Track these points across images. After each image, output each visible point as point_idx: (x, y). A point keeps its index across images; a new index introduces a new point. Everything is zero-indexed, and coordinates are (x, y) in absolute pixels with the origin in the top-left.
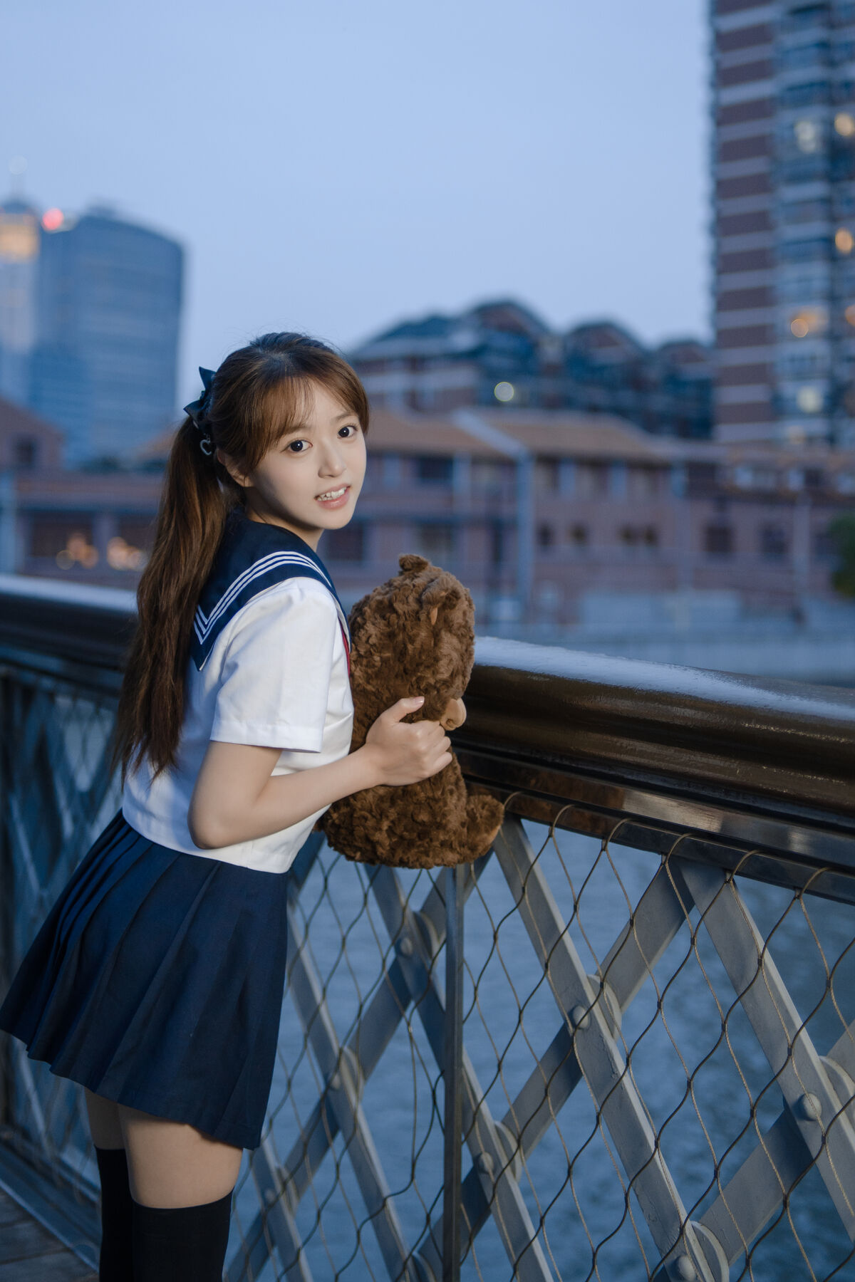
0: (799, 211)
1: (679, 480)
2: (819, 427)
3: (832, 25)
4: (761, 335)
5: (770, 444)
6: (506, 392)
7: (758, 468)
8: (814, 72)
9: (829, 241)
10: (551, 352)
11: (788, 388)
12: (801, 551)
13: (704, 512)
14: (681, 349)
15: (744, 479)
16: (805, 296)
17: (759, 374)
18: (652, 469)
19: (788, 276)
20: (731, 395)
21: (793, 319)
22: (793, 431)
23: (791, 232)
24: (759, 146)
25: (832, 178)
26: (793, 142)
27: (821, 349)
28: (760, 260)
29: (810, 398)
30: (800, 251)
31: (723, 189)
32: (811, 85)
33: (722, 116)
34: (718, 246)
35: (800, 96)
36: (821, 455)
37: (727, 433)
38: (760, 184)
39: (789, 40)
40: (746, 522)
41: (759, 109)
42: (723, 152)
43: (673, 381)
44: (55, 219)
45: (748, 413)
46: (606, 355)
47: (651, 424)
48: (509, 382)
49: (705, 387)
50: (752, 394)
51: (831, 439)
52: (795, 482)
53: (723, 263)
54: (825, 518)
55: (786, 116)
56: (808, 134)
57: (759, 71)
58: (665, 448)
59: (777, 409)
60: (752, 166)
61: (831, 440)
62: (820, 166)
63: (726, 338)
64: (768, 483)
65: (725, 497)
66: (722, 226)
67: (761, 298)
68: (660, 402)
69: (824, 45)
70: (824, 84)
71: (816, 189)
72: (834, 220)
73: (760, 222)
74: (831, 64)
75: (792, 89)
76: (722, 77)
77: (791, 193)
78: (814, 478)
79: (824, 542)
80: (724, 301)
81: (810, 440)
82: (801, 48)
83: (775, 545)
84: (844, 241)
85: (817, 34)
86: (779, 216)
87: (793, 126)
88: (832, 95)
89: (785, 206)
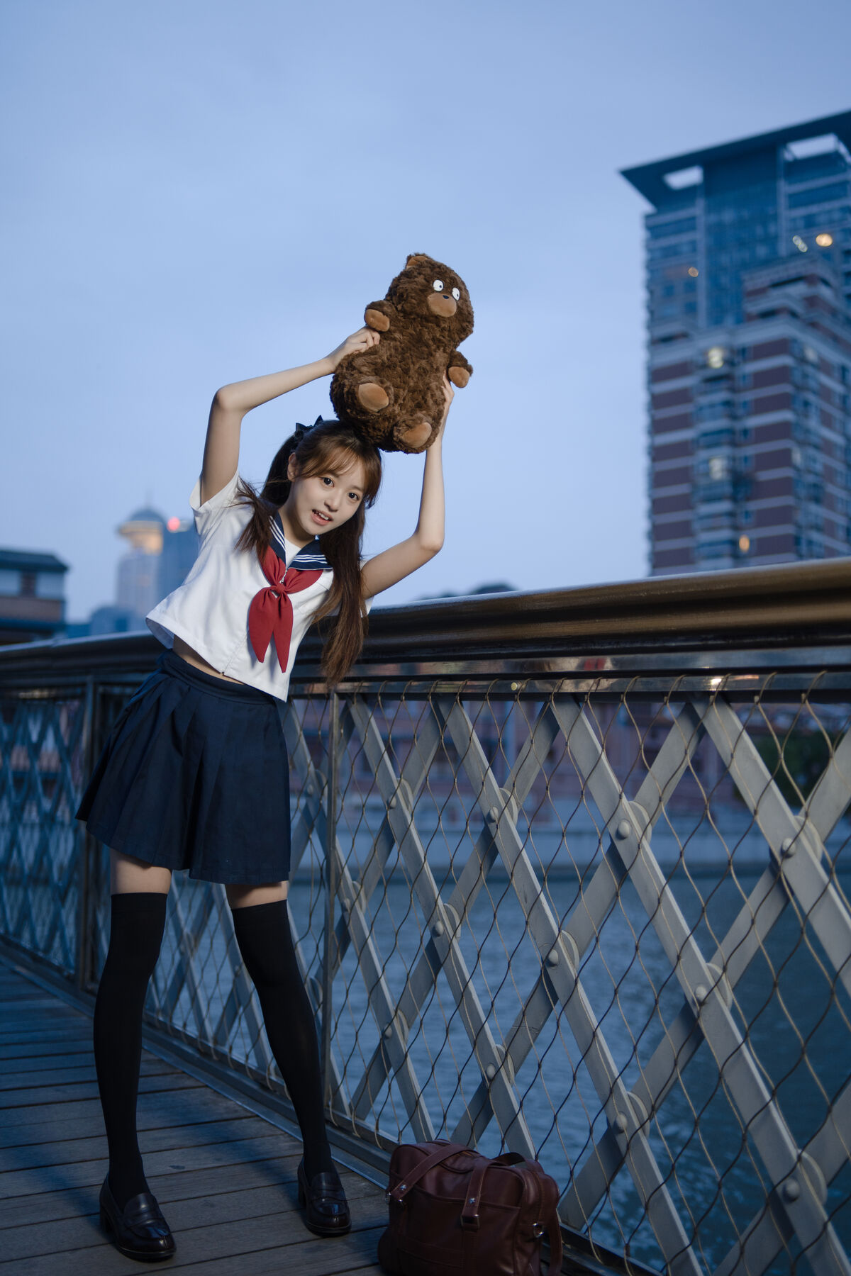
0: (712, 522)
3: (733, 390)
8: (723, 423)
9: (734, 543)
12: (712, 769)
23: (705, 537)
24: (683, 475)
25: (734, 498)
26: (707, 473)
28: (683, 557)
30: (711, 551)
31: (657, 506)
32: (720, 432)
33: (656, 453)
34: (653, 546)
35: (712, 440)
38: (684, 503)
39: (704, 400)
41: (683, 449)
42: (657, 479)
53: (657, 559)
55: (703, 454)
56: (718, 467)
57: (683, 422)
60: (678, 490)
62: (728, 490)
65: (656, 727)
66: (657, 533)
69: (727, 404)
70: (730, 431)
71: (725, 506)
72: (736, 528)
73: (684, 529)
74: (734, 417)
75: (705, 434)
76: (657, 427)
77: (705, 509)
82: (712, 406)
84: (744, 544)
85: (722, 396)
86: (696, 526)
87: (707, 461)
88: (733, 438)
89: (702, 518)
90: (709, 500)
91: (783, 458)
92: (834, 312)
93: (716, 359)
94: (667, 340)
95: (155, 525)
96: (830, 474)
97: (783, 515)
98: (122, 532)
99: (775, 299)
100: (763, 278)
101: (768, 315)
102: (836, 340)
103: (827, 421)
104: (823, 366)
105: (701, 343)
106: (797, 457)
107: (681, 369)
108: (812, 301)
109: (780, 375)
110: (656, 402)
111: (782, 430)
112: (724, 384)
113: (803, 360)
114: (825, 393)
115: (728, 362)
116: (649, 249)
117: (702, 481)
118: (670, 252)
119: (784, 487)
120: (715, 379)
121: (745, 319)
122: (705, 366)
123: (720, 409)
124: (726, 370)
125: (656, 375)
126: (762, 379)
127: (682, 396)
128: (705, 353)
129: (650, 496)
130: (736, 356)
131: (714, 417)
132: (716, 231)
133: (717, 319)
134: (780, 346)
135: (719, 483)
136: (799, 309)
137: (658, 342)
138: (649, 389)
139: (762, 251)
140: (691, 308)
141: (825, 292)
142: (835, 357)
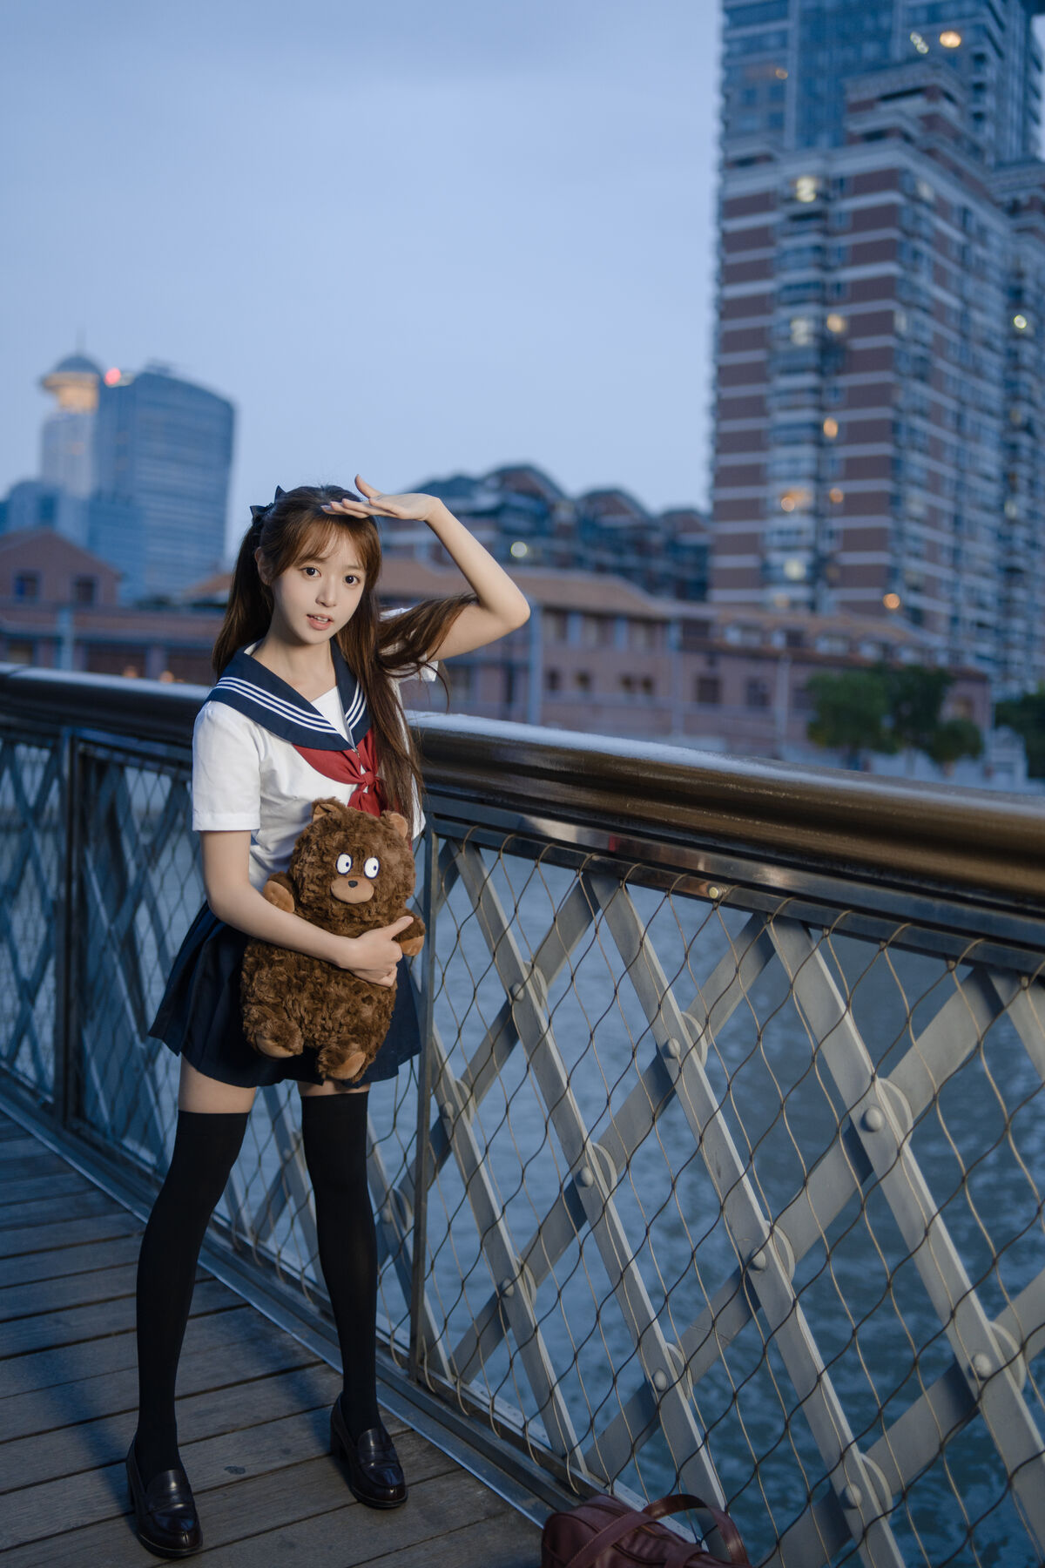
0: (791, 399)
1: (675, 634)
2: (802, 593)
3: (826, 232)
4: (754, 509)
5: (758, 606)
6: (522, 549)
7: (746, 628)
8: (811, 274)
9: (818, 427)
10: (565, 515)
11: (775, 558)
12: (781, 704)
13: (697, 665)
14: (682, 518)
15: (733, 637)
16: (794, 477)
17: (751, 544)
18: (653, 623)
19: (780, 457)
20: (724, 562)
21: (783, 496)
22: (779, 596)
23: (783, 417)
24: (758, 338)
25: (820, 371)
26: (788, 338)
27: (806, 523)
28: (755, 441)
29: (795, 568)
30: (790, 435)
31: (724, 376)
32: (806, 285)
33: (726, 308)
34: (718, 426)
35: (796, 295)
36: (802, 619)
37: (718, 595)
38: (756, 373)
39: (788, 243)
40: (733, 675)
41: (759, 305)
42: (726, 342)
43: (674, 547)
44: (114, 377)
45: (739, 579)
47: (652, 585)
48: (526, 541)
49: (702, 553)
50: (748, 561)
51: (812, 606)
52: (778, 641)
53: (722, 443)
54: (803, 675)
55: (784, 313)
56: (802, 331)
57: (760, 271)
58: (664, 606)
59: (765, 576)
62: (813, 360)
63: (722, 510)
64: (754, 641)
65: (715, 653)
66: (722, 409)
67: (756, 475)
68: (661, 565)
69: (818, 249)
70: (819, 285)
71: (809, 380)
72: (821, 408)
73: (756, 407)
74: (825, 268)
75: (789, 287)
76: (728, 274)
77: (785, 382)
78: (795, 638)
79: (803, 696)
80: (722, 477)
81: (793, 604)
82: (799, 250)
83: (758, 697)
84: (831, 428)
85: (813, 239)
86: (773, 403)
87: (789, 322)
88: (825, 295)
89: (779, 393)
90: (790, 371)
91: (884, 323)
92: (957, 137)
93: (806, 191)
94: (745, 162)
95: (90, 377)
96: (940, 345)
97: (879, 395)
98: (47, 386)
99: (884, 117)
100: (872, 87)
101: (875, 136)
102: (958, 173)
103: (940, 278)
104: (940, 207)
105: (789, 169)
106: (902, 322)
107: (761, 202)
108: (931, 122)
109: (886, 215)
110: (729, 242)
111: (884, 287)
112: (814, 224)
113: (916, 199)
114: (940, 242)
115: (821, 196)
116: (727, 41)
117: (782, 347)
118: (754, 45)
119: (883, 359)
120: (805, 217)
121: (845, 140)
122: (792, 199)
123: (809, 257)
124: (819, 206)
125: (729, 208)
126: (863, 220)
127: (761, 237)
128: (792, 182)
129: (715, 361)
130: (833, 187)
131: (802, 267)
132: (813, 20)
133: (808, 140)
134: (888, 179)
135: (803, 351)
136: (913, 130)
137: (734, 165)
138: (719, 223)
139: (871, 50)
140: (776, 122)
141: (948, 110)
142: (956, 196)
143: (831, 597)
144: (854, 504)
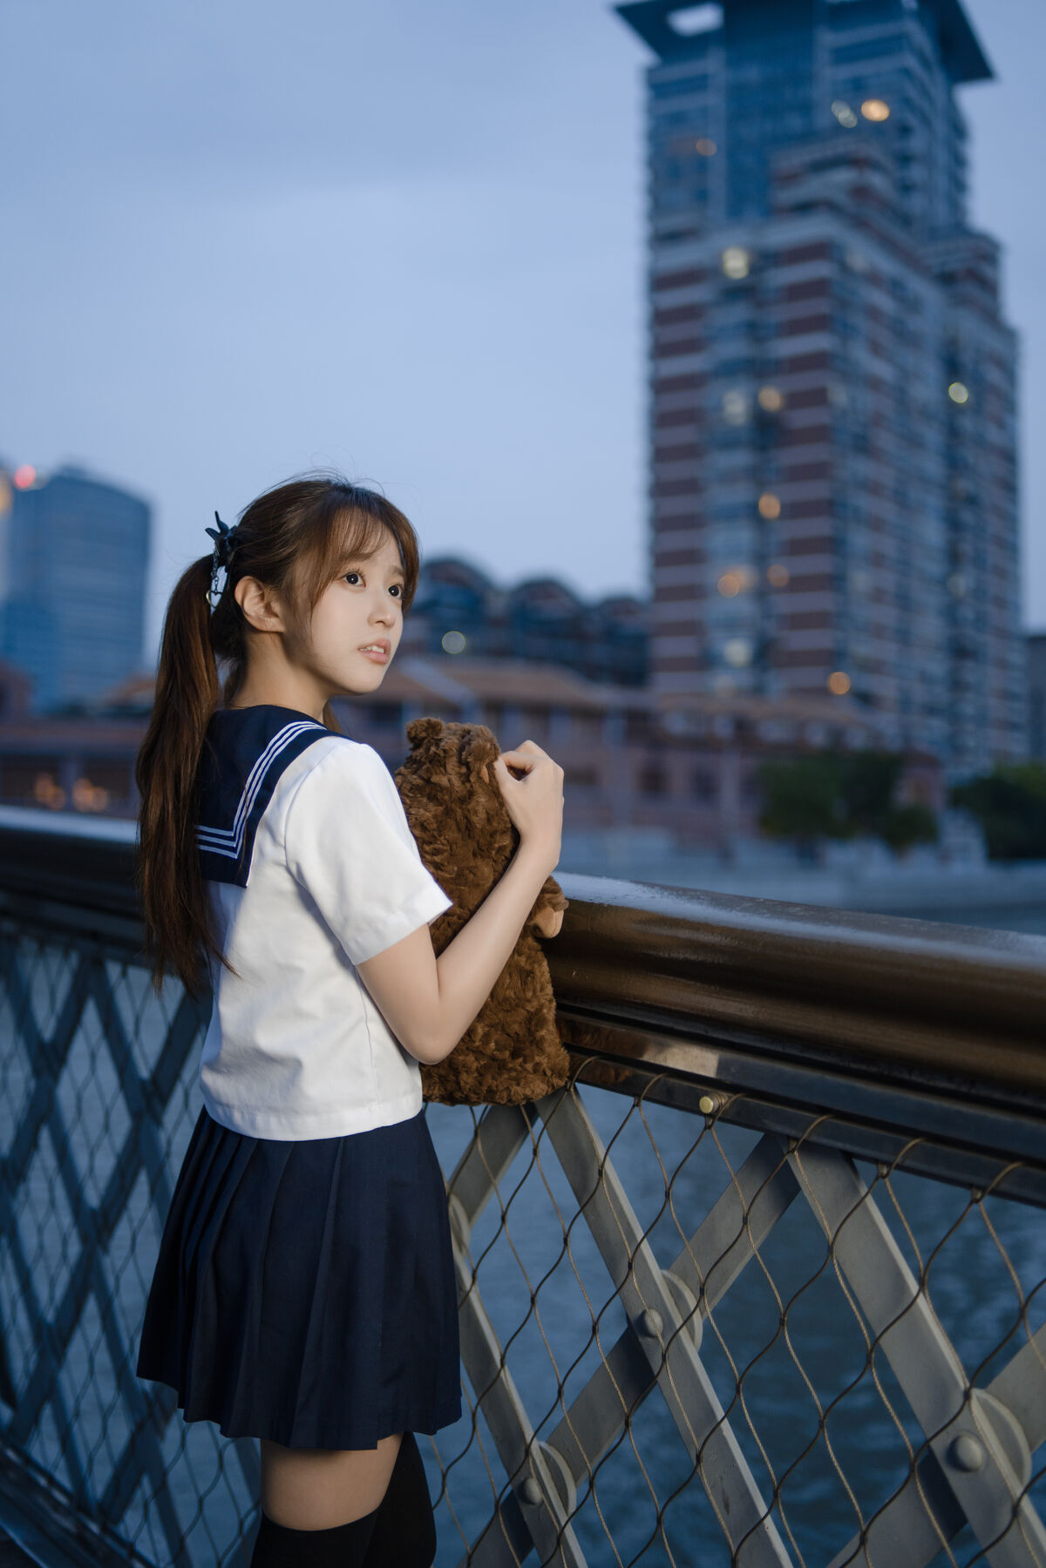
0: (728, 478)
1: (613, 727)
2: (746, 680)
3: (759, 307)
4: (693, 592)
5: (701, 695)
6: (455, 642)
7: (691, 715)
8: (742, 349)
9: (754, 506)
10: (497, 606)
11: (716, 641)
12: (729, 794)
13: (639, 756)
14: (619, 606)
15: (678, 725)
16: (733, 556)
17: (692, 628)
18: (590, 715)
19: (718, 538)
20: (666, 647)
21: (722, 576)
22: (722, 683)
23: (722, 496)
24: (691, 416)
25: (758, 447)
26: (721, 416)
27: (747, 609)
28: (691, 522)
29: (738, 651)
30: (729, 515)
31: (660, 455)
32: (739, 361)
33: (660, 386)
34: (656, 508)
35: (730, 371)
36: (749, 707)
37: (661, 681)
38: (691, 452)
39: (720, 318)
40: (679, 767)
41: (691, 382)
42: (660, 420)
43: (611, 634)
45: (680, 664)
46: (551, 609)
47: (592, 673)
48: (459, 631)
49: (640, 641)
50: (684, 646)
52: (723, 729)
53: (660, 524)
54: (753, 763)
55: (715, 389)
56: (736, 406)
57: (690, 346)
58: (604, 695)
59: (707, 661)
60: (683, 435)
61: (758, 690)
62: (747, 435)
63: (662, 593)
64: (698, 729)
65: (659, 743)
66: (659, 489)
67: (692, 557)
68: (600, 653)
69: (751, 324)
70: (751, 361)
71: (744, 457)
72: (759, 486)
73: (691, 487)
74: (758, 342)
75: (722, 363)
76: (660, 350)
77: (723, 460)
78: (742, 726)
79: (750, 786)
80: (661, 559)
81: (738, 691)
82: (730, 327)
83: (704, 788)
84: (770, 506)
85: (743, 314)
86: (708, 482)
88: (758, 370)
91: (818, 397)
93: (736, 264)
94: (675, 236)
96: (878, 419)
97: (818, 471)
99: (813, 187)
100: (794, 159)
101: (804, 208)
103: (876, 349)
104: (873, 278)
105: (714, 243)
106: (840, 395)
107: (689, 277)
108: (861, 192)
109: (816, 288)
110: (660, 318)
111: (818, 361)
112: (745, 298)
113: (845, 268)
114: (873, 313)
115: (754, 269)
116: (651, 114)
118: (677, 119)
119: (819, 434)
120: (737, 292)
121: (774, 212)
122: (719, 273)
123: (740, 332)
124: (752, 280)
125: (659, 282)
126: (796, 292)
127: (689, 313)
128: (718, 255)
129: (650, 440)
130: (763, 260)
131: (732, 342)
132: (737, 93)
133: (736, 210)
134: (817, 250)
135: (739, 429)
136: (842, 198)
137: (662, 239)
138: (652, 302)
139: (795, 123)
140: (702, 196)
141: (877, 181)
142: (887, 266)
143: (778, 683)
144: (798, 584)
